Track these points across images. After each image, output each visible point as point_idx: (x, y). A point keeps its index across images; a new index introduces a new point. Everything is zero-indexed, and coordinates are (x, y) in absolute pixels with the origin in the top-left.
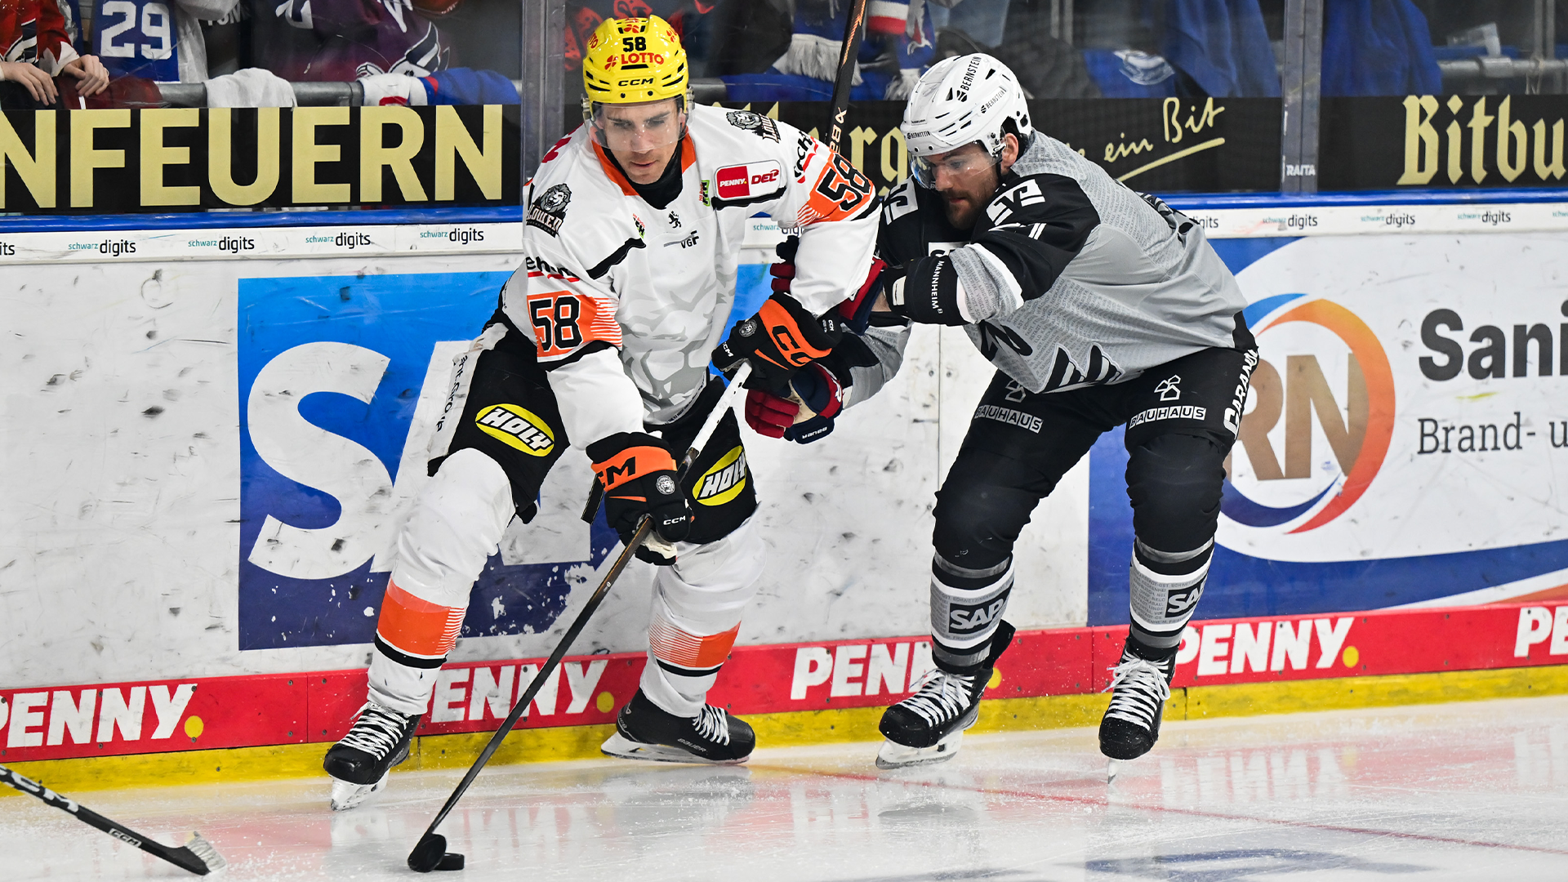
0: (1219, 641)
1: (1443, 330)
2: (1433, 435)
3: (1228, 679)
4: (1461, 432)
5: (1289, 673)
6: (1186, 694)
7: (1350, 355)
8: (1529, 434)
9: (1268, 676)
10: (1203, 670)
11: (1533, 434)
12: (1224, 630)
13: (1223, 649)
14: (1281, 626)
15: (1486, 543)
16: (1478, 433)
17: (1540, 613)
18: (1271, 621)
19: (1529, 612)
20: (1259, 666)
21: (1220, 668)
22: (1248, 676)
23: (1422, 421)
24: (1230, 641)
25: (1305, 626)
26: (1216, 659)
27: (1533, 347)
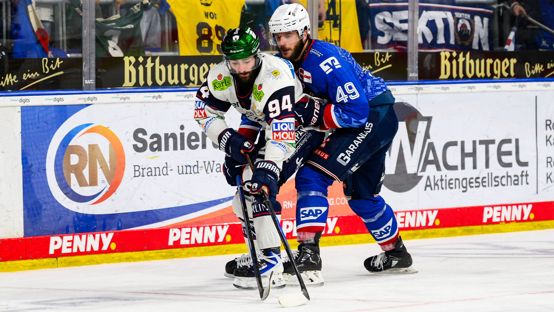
0: (68, 241)
1: (140, 135)
2: (138, 171)
3: (72, 254)
4: (148, 170)
5: (92, 252)
6: (57, 260)
7: (109, 144)
8: (171, 170)
9: (86, 253)
10: (63, 251)
11: (172, 170)
12: (70, 238)
13: (70, 244)
14: (89, 236)
15: (157, 207)
16: (153, 170)
17: (177, 231)
18: (78, 235)
19: (173, 230)
20: (82, 250)
21: (69, 251)
22: (79, 253)
23: (135, 166)
24: (72, 241)
25: (97, 236)
26: (68, 247)
27: (171, 140)
